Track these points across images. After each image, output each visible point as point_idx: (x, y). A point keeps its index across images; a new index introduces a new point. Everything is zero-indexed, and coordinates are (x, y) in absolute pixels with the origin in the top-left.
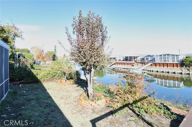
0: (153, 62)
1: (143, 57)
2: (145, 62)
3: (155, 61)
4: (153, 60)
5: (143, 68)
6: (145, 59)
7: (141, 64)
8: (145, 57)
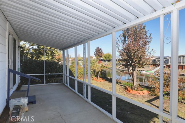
0: (166, 64)
1: (155, 59)
2: (156, 64)
3: (168, 63)
4: (166, 62)
5: (155, 70)
6: (157, 60)
7: (152, 66)
8: (156, 59)
